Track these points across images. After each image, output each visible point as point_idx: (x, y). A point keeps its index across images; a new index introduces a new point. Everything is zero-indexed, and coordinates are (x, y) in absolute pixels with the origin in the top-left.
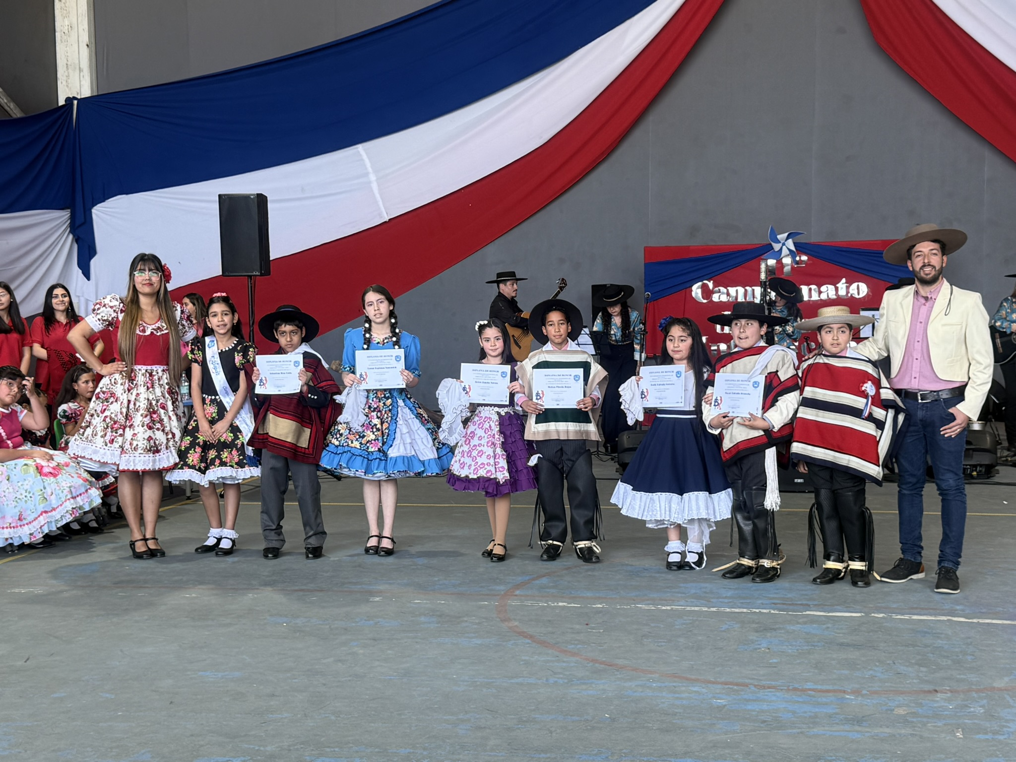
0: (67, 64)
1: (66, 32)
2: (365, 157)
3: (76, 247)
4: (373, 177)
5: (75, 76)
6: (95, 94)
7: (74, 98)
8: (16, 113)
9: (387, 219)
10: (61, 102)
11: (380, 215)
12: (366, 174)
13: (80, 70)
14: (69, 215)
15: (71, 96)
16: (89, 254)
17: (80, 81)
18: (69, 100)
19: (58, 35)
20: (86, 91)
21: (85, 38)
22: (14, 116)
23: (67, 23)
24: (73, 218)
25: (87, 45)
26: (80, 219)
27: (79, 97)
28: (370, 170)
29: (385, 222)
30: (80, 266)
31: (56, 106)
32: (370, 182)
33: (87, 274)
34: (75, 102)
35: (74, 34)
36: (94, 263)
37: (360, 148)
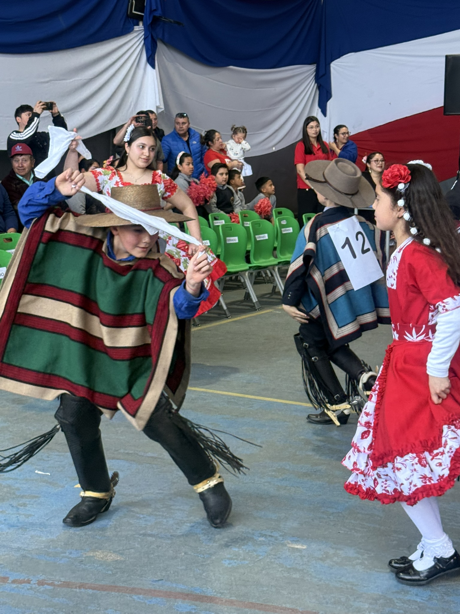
14: (315, 68)
16: (327, 97)
24: (317, 71)
26: (322, 72)
30: (320, 107)
33: (324, 112)
36: (329, 104)
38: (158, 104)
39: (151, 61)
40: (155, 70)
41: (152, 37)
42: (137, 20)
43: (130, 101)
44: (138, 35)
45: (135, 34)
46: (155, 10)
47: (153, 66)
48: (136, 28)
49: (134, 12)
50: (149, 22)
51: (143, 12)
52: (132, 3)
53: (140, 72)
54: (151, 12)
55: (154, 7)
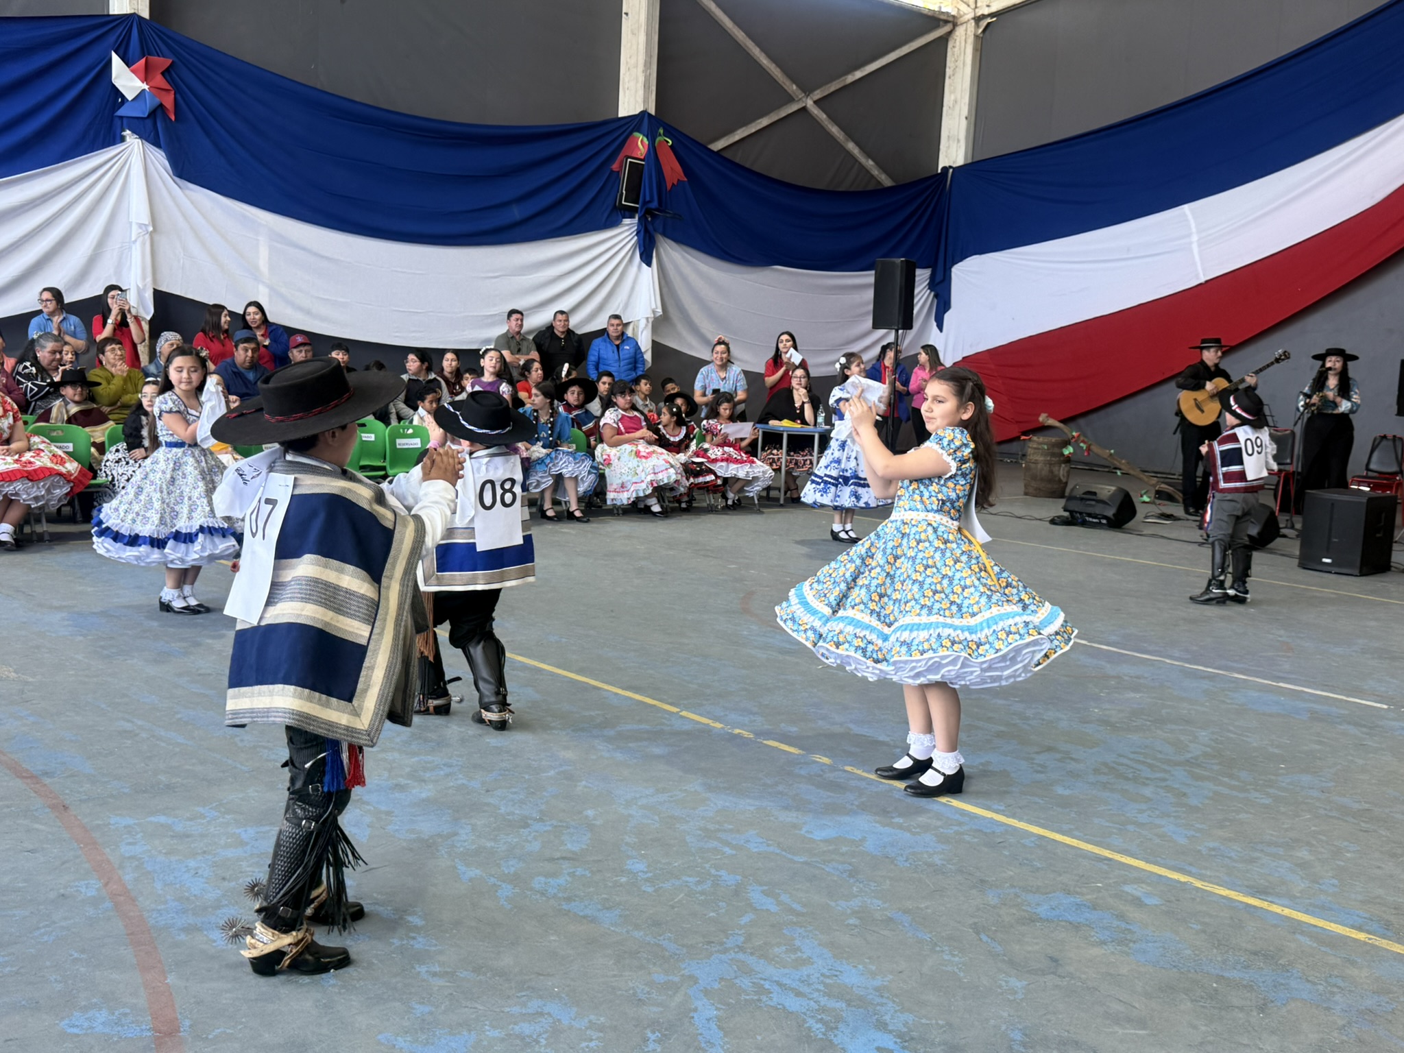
0: (949, 137)
1: (951, 106)
2: (1190, 217)
3: (936, 301)
4: (1195, 238)
5: (954, 146)
6: (969, 161)
7: (950, 167)
8: (887, 182)
9: (1202, 280)
10: (939, 171)
11: (1197, 277)
12: (1189, 235)
13: (958, 141)
14: (930, 272)
15: (947, 165)
16: (945, 308)
17: (957, 151)
18: (945, 169)
19: (945, 109)
20: (959, 160)
21: (965, 112)
22: (886, 186)
23: (953, 97)
24: (933, 276)
25: (966, 118)
26: (939, 277)
27: (954, 166)
28: (1194, 230)
29: (1201, 284)
30: (936, 320)
31: (935, 173)
32: (1191, 243)
33: (940, 327)
34: (951, 170)
35: (957, 108)
36: (947, 316)
37: (1186, 208)
38: (654, 306)
39: (647, 259)
40: (650, 269)
41: (646, 231)
42: (630, 212)
43: (617, 304)
44: (630, 229)
45: (627, 228)
46: (649, 202)
47: (649, 264)
48: (627, 221)
49: (623, 203)
50: (643, 213)
51: (637, 204)
52: (622, 193)
53: (633, 269)
54: (645, 203)
55: (648, 199)
